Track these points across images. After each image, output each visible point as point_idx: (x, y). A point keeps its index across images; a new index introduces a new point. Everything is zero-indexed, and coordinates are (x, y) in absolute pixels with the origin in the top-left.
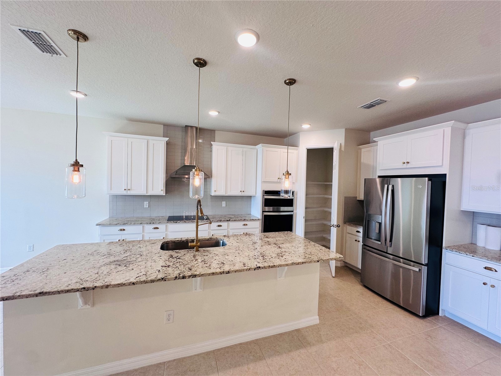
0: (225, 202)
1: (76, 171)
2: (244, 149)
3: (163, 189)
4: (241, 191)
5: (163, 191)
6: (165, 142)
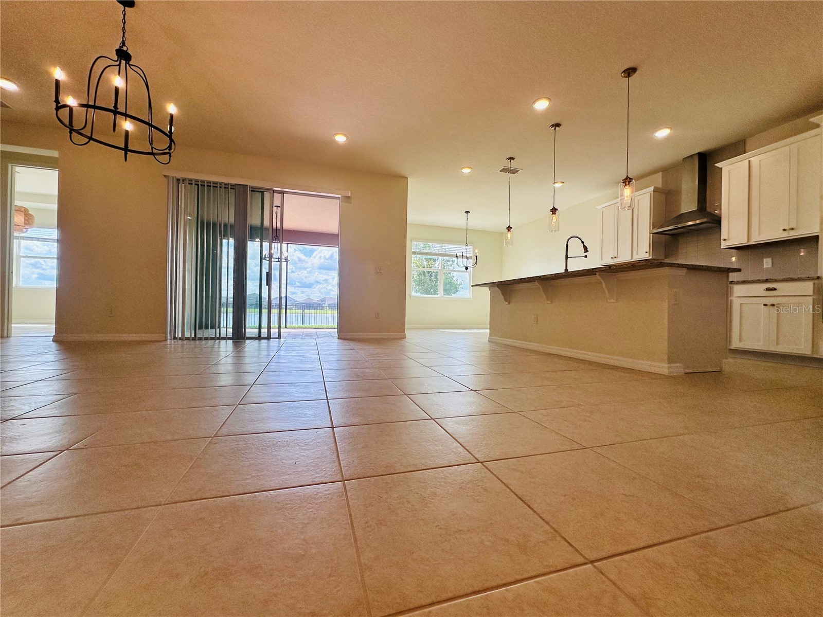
0: (769, 258)
1: (509, 231)
3: (648, 251)
4: (784, 230)
5: (648, 254)
6: (651, 194)
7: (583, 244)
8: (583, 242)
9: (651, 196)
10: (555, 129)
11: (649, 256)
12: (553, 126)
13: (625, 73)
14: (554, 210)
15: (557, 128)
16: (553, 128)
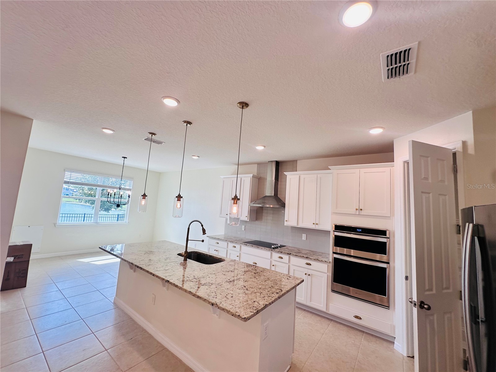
0: (305, 235)
1: (144, 199)
2: (319, 175)
4: (314, 224)
5: (247, 217)
6: (251, 178)
7: (203, 227)
8: (202, 226)
9: (251, 179)
10: (187, 125)
11: (248, 219)
12: (185, 122)
13: (240, 105)
14: (179, 197)
15: (188, 125)
16: (186, 124)
